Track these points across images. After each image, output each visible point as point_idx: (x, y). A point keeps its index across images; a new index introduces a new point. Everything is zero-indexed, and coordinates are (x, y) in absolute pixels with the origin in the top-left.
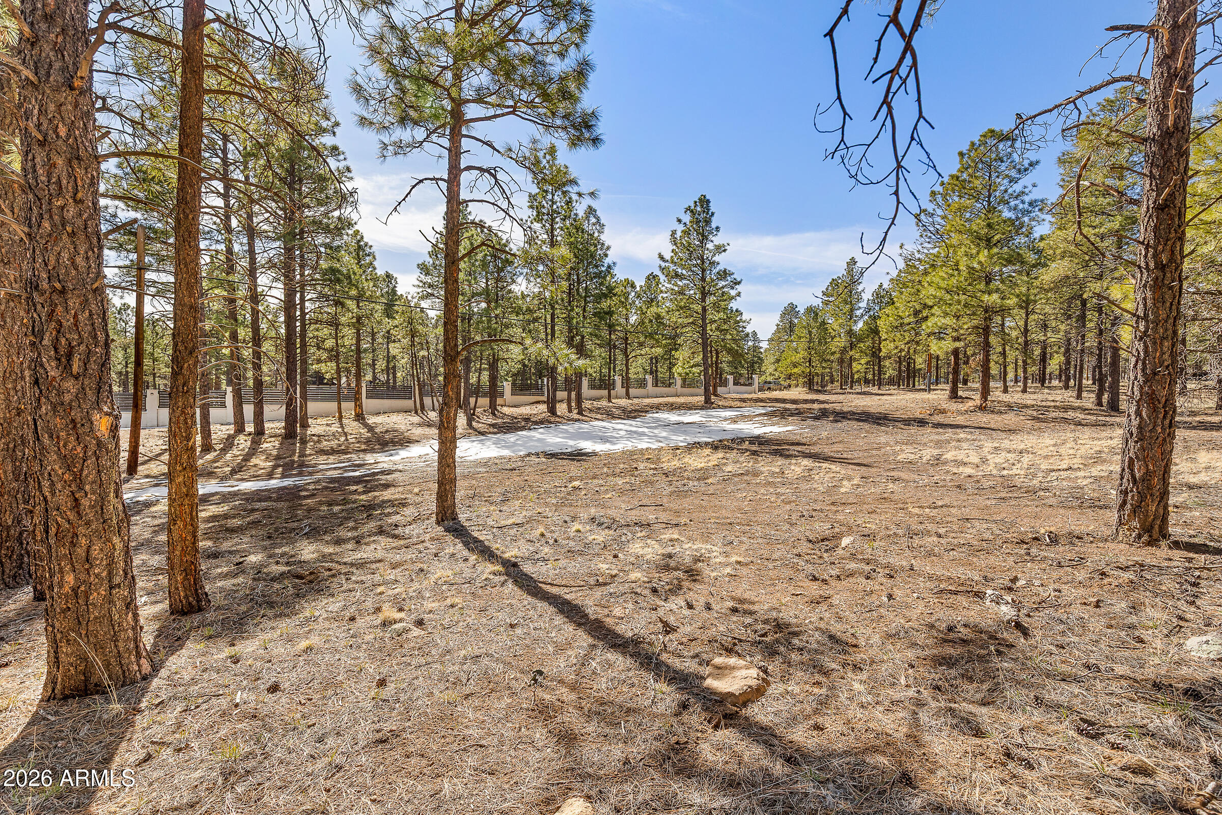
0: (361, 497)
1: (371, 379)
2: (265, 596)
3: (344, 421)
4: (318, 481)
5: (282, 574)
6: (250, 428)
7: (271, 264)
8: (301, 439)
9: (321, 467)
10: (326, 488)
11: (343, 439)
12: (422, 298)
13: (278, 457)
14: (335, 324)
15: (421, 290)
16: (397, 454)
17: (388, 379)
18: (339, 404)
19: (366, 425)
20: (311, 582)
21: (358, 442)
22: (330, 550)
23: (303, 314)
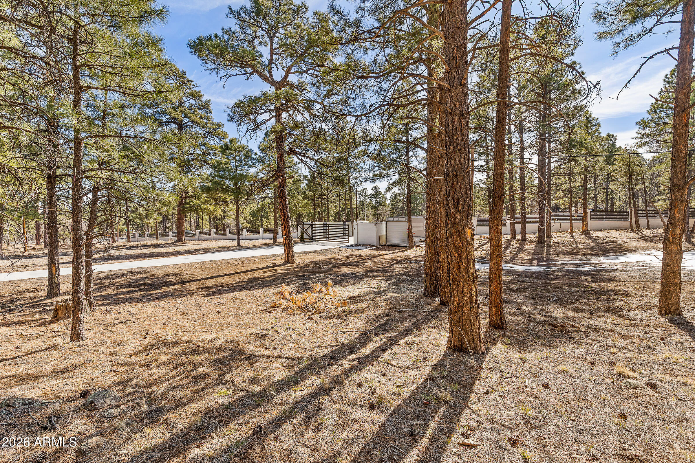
0: (591, 285)
1: (593, 207)
2: (534, 331)
3: (575, 234)
4: (560, 271)
5: (544, 321)
6: (519, 237)
7: (531, 146)
8: (547, 244)
9: (560, 262)
10: (565, 275)
11: (574, 246)
12: (641, 146)
13: (534, 254)
14: (570, 174)
15: (639, 140)
16: (617, 259)
17: (607, 207)
18: (571, 224)
19: (591, 238)
20: (562, 331)
21: (585, 249)
22: (572, 314)
23: (550, 171)
